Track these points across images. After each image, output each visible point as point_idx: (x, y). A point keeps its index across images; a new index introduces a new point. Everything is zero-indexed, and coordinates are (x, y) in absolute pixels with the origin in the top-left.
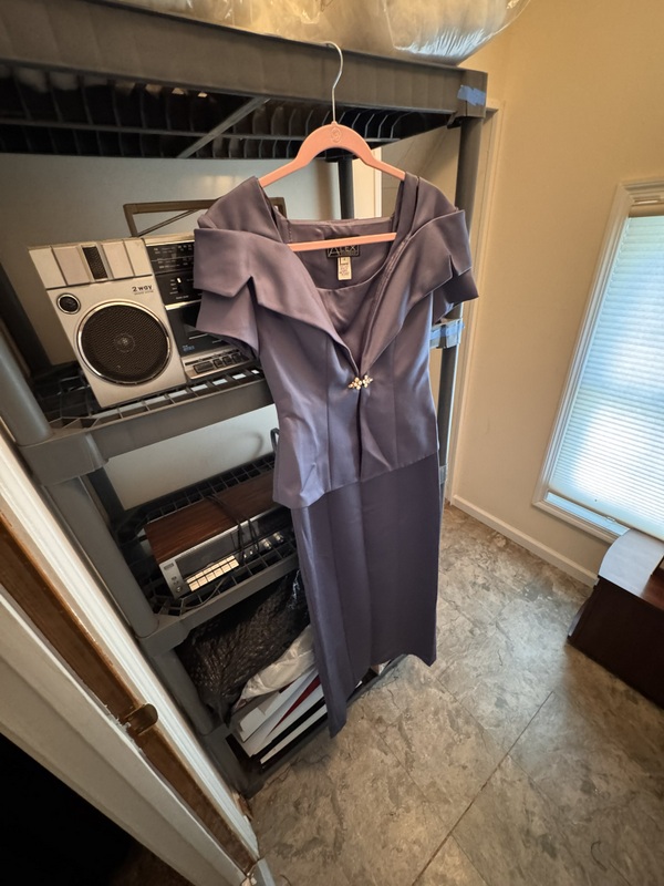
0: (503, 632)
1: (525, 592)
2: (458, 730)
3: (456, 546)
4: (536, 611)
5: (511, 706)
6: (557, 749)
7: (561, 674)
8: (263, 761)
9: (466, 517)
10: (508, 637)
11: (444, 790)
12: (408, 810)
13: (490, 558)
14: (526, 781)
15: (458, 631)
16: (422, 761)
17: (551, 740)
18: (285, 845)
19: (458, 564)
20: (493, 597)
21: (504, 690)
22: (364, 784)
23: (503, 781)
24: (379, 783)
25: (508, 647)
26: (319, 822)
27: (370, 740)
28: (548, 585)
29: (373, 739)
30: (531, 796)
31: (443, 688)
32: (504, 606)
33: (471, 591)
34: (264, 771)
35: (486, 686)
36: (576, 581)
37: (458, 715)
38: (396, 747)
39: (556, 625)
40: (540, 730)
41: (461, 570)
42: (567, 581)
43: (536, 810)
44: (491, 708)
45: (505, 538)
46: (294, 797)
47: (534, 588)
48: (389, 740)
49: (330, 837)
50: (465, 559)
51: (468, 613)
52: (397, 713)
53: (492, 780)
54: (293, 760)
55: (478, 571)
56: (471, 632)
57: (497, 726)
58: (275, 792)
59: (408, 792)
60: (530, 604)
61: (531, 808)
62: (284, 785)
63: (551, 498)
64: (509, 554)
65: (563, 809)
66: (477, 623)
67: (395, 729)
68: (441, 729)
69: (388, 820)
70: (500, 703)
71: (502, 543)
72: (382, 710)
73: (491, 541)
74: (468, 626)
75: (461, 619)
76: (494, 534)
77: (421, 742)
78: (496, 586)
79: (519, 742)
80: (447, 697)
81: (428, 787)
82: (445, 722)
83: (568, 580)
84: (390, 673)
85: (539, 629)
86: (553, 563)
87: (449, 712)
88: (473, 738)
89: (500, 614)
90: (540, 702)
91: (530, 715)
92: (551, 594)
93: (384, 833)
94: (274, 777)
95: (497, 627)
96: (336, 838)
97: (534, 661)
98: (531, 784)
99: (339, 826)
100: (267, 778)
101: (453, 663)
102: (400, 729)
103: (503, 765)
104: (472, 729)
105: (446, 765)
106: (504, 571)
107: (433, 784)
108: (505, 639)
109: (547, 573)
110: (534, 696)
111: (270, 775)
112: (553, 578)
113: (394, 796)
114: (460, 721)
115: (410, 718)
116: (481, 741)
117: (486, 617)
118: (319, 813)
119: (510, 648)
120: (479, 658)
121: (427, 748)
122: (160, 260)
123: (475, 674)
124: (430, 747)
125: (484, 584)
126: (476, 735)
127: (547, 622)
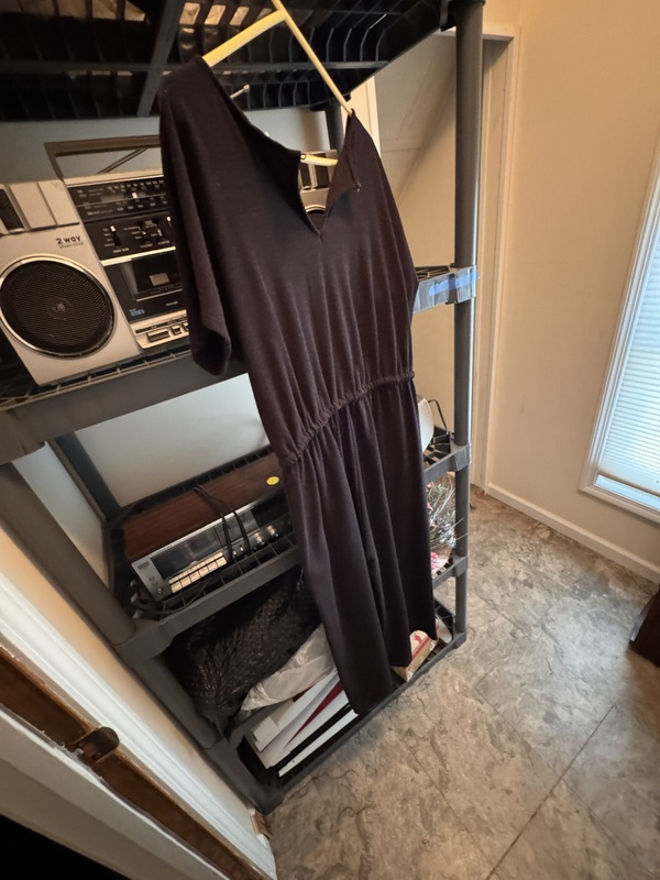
0: (550, 635)
1: (575, 588)
2: (500, 747)
3: (493, 539)
4: (589, 611)
5: (564, 720)
6: (621, 775)
7: (623, 685)
8: (282, 773)
9: (503, 507)
10: (556, 641)
11: (485, 817)
12: (443, 839)
13: (532, 551)
14: (585, 813)
15: (497, 632)
16: (459, 782)
17: (615, 764)
18: (306, 870)
19: (495, 558)
20: (537, 595)
21: (553, 702)
22: (393, 803)
23: (557, 811)
24: (409, 805)
25: (556, 652)
26: (343, 846)
27: (399, 754)
28: (602, 582)
29: (402, 753)
30: (592, 832)
31: (481, 698)
32: (551, 606)
33: (511, 588)
34: (284, 784)
35: (532, 696)
36: (636, 576)
37: (500, 730)
38: (429, 764)
39: (614, 627)
40: (599, 751)
41: (499, 565)
42: (626, 577)
43: (599, 849)
44: (539, 723)
45: (549, 528)
46: (315, 815)
47: (585, 584)
48: (420, 755)
49: (354, 864)
50: (504, 553)
51: (508, 613)
52: (429, 725)
53: (544, 810)
54: (315, 772)
55: (518, 566)
56: (513, 634)
57: (547, 744)
58: (295, 808)
59: (443, 818)
60: (582, 603)
61: (591, 846)
62: (305, 801)
63: (601, 481)
64: (554, 546)
65: (632, 850)
66: (519, 624)
67: (427, 743)
68: (480, 745)
69: (421, 849)
70: (550, 718)
71: (545, 535)
72: (411, 721)
73: (532, 532)
74: (509, 628)
75: (500, 619)
76: (536, 525)
77: (457, 759)
78: (540, 583)
79: (574, 765)
80: (486, 708)
81: (466, 813)
82: (485, 736)
83: (627, 575)
84: (420, 679)
85: (594, 631)
86: (608, 556)
87: (489, 726)
88: (518, 757)
89: (546, 614)
90: (599, 717)
91: (586, 733)
92: (607, 591)
93: (416, 864)
94: (293, 791)
95: (544, 628)
96: (362, 865)
97: (588, 669)
98: (592, 817)
99: (364, 852)
100: (285, 792)
101: (492, 670)
102: (433, 743)
103: (555, 792)
104: (515, 747)
105: (486, 788)
106: (550, 566)
107: (472, 810)
108: (553, 643)
109: (601, 567)
110: (591, 709)
111: (289, 789)
112: (609, 573)
113: (427, 822)
114: (503, 737)
115: (445, 732)
116: (528, 762)
117: (530, 618)
118: (343, 835)
119: (560, 654)
120: (523, 664)
121: (463, 766)
122: (87, 205)
123: (518, 682)
124: (468, 767)
125: (526, 581)
126: (522, 754)
127: (603, 623)
